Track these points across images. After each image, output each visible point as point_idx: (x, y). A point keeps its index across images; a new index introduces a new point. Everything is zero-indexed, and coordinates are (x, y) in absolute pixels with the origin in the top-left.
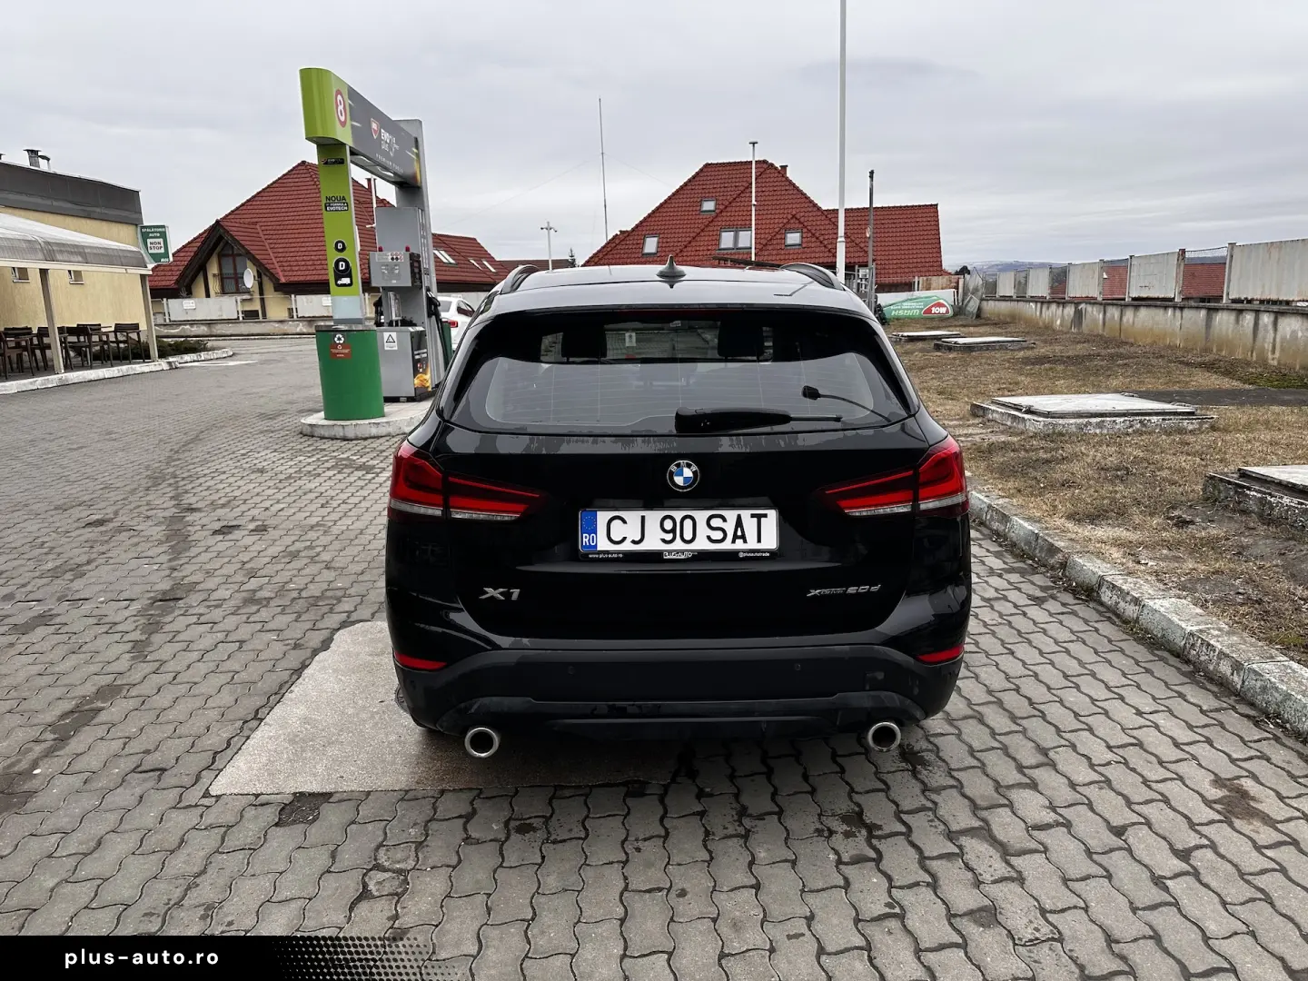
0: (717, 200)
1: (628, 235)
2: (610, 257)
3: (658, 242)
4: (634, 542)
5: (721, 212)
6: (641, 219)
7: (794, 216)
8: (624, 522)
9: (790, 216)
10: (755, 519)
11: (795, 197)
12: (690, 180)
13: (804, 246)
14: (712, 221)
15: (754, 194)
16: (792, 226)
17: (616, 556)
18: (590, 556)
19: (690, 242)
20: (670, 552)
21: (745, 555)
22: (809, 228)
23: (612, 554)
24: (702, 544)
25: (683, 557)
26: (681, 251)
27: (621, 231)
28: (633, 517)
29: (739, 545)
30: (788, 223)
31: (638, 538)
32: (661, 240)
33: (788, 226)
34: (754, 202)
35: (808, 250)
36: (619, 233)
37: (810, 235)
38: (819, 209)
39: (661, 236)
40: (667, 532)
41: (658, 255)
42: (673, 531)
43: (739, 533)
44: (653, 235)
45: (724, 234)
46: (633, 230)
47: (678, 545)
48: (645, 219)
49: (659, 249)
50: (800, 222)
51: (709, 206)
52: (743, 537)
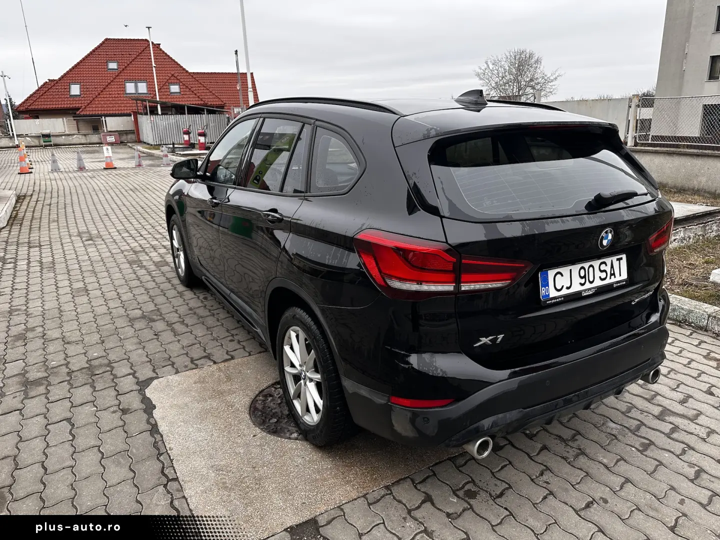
0: (118, 62)
1: (57, 83)
2: (45, 97)
3: (81, 88)
4: (568, 288)
5: (123, 70)
6: (65, 72)
7: (173, 75)
8: (562, 275)
9: (170, 75)
10: (618, 261)
11: (170, 63)
12: (96, 49)
13: (182, 93)
14: (118, 76)
15: (153, 60)
16: (173, 81)
17: (560, 299)
18: (548, 302)
19: (104, 89)
20: (585, 290)
21: (617, 285)
22: (184, 83)
23: (558, 298)
24: (598, 283)
25: (591, 293)
26: (99, 94)
27: (49, 80)
28: (565, 270)
29: (613, 280)
30: (170, 79)
31: (569, 285)
32: (82, 87)
33: (170, 81)
34: (154, 65)
35: (185, 96)
36: (48, 81)
37: (184, 87)
38: (187, 71)
39: (82, 84)
40: (582, 278)
41: (82, 96)
42: (585, 277)
43: (612, 272)
44: (75, 83)
45: (127, 84)
46: (60, 79)
47: (588, 286)
48: (68, 72)
49: (82, 93)
50: (177, 79)
51: (113, 66)
52: (614, 274)
